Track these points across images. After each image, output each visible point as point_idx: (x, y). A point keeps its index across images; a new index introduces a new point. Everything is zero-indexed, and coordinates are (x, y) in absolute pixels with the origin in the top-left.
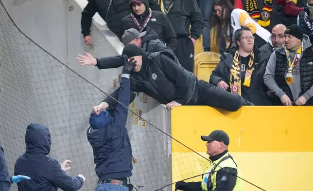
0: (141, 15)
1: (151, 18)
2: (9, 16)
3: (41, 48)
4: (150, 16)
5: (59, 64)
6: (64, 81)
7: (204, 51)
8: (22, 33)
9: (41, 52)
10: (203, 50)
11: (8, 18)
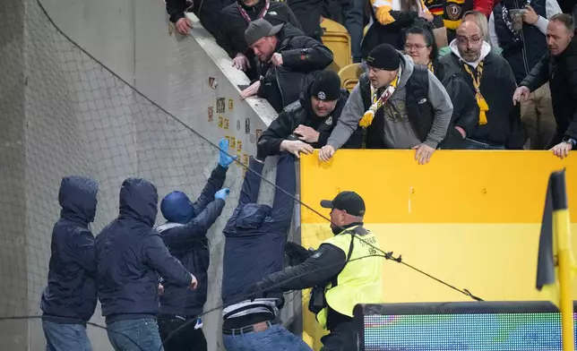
0: (252, 6)
1: (269, 11)
2: (40, 5)
3: (92, 57)
4: (268, 7)
5: (119, 83)
6: (128, 110)
7: (354, 62)
8: (61, 32)
9: (90, 64)
10: (351, 61)
11: (39, 8)
